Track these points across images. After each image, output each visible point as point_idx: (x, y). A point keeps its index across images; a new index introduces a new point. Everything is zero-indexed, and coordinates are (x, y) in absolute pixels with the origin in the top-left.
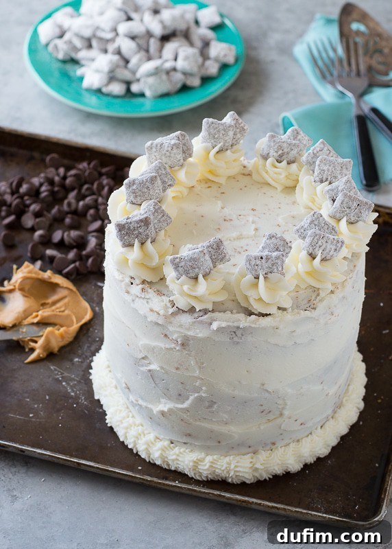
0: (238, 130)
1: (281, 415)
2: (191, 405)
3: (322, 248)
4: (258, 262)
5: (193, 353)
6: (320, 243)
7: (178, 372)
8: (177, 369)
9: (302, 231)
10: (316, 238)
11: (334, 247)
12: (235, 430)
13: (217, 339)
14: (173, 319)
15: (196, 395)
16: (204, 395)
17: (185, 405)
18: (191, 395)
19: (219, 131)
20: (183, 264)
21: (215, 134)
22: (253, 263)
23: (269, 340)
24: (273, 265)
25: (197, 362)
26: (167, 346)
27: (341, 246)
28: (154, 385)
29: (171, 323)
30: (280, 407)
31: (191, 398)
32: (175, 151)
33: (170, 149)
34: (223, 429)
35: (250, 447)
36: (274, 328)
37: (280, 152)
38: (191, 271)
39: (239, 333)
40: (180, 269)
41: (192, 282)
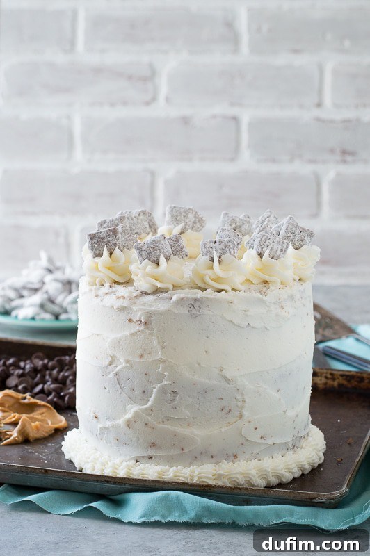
0: (197, 220)
1: (241, 416)
2: (154, 401)
3: (270, 247)
4: (212, 245)
5: (155, 331)
6: (267, 243)
7: (143, 360)
8: (141, 356)
9: (252, 241)
10: (264, 238)
11: (280, 247)
12: (198, 433)
13: (176, 311)
14: (136, 300)
15: (159, 385)
16: (166, 383)
17: (150, 403)
18: (155, 388)
19: (180, 213)
20: (145, 247)
21: (177, 216)
22: (208, 246)
23: (225, 315)
24: (226, 247)
25: (159, 342)
26: (132, 331)
27: (287, 247)
28: (120, 390)
29: (135, 303)
30: (240, 404)
31: (155, 390)
32: (142, 217)
33: (137, 215)
34: (186, 431)
35: (212, 457)
36: (229, 302)
37: (234, 226)
38: (153, 253)
39: (197, 305)
40: (143, 253)
41: (155, 265)
